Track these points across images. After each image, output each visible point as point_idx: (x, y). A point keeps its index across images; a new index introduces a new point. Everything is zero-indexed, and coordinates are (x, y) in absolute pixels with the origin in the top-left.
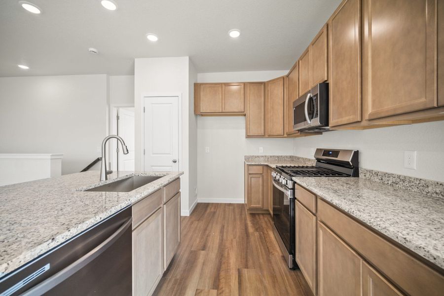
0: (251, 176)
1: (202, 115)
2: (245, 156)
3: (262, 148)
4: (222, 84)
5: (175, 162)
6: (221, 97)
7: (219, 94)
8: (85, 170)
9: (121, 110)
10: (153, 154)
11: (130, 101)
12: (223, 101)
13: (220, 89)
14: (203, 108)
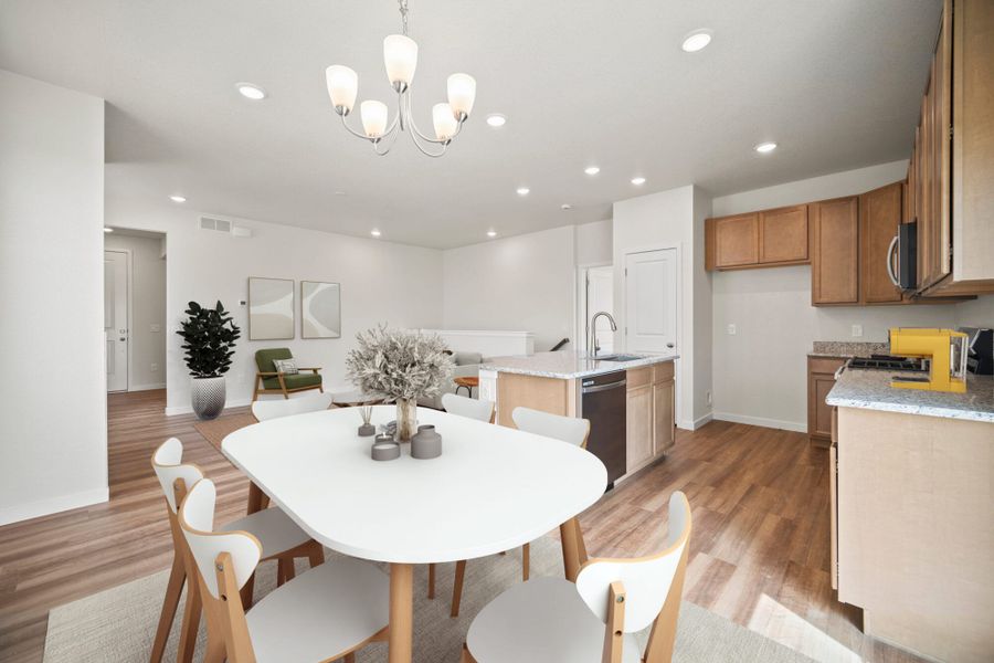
0: (817, 377)
1: (721, 270)
2: (815, 343)
3: (859, 327)
4: (758, 213)
5: (671, 346)
6: (756, 235)
7: (753, 232)
8: (555, 349)
9: (592, 273)
10: (639, 334)
11: (607, 257)
12: (761, 244)
13: (755, 224)
14: (723, 259)
